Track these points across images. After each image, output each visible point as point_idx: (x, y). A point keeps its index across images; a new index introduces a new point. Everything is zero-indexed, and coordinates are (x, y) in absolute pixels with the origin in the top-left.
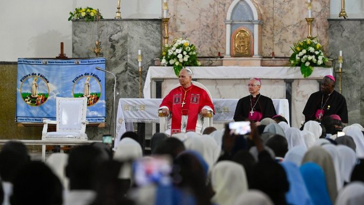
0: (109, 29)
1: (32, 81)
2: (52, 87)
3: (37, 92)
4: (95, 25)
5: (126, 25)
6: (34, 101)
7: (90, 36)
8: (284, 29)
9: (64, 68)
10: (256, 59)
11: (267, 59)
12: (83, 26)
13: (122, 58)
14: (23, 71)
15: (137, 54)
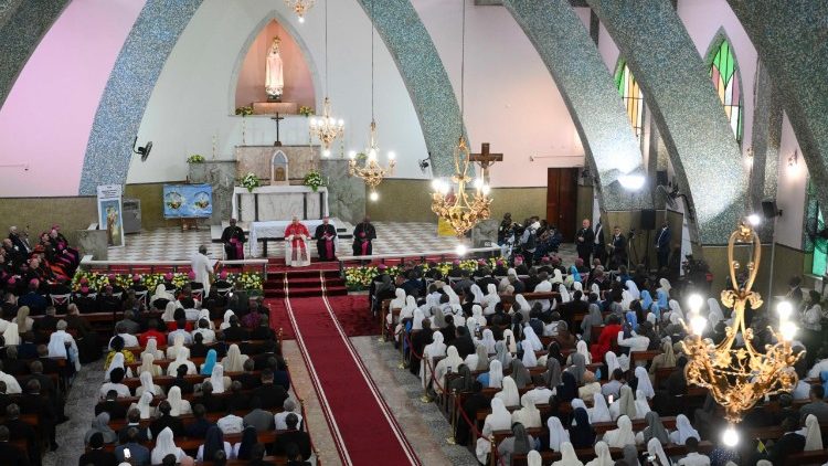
0: (210, 167)
1: (172, 196)
2: (183, 199)
3: (175, 202)
4: (202, 165)
5: (219, 165)
6: (173, 206)
7: (199, 172)
8: (299, 165)
9: (188, 189)
10: (287, 182)
11: (293, 181)
12: (195, 165)
13: (218, 181)
14: (167, 191)
15: (225, 180)
